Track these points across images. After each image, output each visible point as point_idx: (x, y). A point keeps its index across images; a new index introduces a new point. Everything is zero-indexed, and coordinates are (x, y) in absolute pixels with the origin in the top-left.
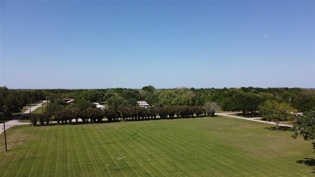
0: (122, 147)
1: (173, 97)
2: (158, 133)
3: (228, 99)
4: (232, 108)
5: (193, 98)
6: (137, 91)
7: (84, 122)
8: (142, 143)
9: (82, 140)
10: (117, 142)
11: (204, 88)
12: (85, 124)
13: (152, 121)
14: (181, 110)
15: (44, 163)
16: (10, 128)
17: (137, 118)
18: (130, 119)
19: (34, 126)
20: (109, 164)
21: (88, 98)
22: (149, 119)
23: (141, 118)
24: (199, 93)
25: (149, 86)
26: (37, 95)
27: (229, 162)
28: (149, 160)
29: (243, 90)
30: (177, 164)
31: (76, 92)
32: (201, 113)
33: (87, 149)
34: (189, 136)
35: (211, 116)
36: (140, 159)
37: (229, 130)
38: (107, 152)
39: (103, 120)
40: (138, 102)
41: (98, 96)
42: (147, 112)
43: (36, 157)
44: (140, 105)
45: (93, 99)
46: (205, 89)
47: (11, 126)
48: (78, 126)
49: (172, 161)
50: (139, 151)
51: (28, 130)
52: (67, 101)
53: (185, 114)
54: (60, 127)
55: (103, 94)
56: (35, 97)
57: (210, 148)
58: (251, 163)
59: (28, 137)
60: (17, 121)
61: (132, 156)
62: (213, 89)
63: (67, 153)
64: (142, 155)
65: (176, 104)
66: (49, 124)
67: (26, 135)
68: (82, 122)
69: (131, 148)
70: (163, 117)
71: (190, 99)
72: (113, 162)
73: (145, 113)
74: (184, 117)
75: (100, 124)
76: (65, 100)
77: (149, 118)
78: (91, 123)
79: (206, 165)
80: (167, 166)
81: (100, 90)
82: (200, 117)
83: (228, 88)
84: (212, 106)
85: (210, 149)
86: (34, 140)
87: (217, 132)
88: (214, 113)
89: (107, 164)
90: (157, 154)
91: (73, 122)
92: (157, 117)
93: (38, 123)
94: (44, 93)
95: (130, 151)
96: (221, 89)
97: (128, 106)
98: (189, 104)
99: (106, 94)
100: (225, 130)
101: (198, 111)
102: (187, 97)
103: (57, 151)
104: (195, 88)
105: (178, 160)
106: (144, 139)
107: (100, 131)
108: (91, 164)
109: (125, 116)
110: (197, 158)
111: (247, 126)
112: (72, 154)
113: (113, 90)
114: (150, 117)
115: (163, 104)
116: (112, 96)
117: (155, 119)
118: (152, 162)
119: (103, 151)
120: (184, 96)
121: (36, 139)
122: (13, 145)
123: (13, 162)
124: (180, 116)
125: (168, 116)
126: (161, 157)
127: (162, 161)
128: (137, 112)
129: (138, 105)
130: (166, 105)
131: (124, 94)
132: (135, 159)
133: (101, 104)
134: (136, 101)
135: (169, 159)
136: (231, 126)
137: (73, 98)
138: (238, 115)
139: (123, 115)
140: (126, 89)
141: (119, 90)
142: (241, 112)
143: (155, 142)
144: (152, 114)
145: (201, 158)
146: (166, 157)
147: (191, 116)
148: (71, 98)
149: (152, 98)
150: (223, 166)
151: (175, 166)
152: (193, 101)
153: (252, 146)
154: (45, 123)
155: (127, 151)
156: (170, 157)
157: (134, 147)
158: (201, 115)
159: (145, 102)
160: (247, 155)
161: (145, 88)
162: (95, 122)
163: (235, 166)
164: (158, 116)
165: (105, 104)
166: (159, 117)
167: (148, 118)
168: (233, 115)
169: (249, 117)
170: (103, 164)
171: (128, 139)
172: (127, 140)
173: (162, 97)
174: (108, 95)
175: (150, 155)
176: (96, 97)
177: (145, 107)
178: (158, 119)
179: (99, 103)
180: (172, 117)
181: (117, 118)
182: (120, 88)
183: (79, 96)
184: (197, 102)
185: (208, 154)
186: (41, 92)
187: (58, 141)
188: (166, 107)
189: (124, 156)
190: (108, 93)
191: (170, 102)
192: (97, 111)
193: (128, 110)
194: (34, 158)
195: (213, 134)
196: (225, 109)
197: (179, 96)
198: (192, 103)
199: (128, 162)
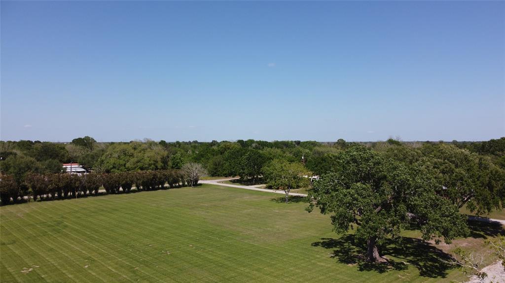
0: (33, 249)
1: (130, 156)
2: (103, 218)
3: (218, 158)
4: (225, 172)
5: (164, 157)
6: (61, 147)
8: (72, 239)
10: (22, 240)
11: (181, 141)
13: (90, 198)
14: (144, 177)
17: (63, 195)
18: (48, 196)
22: (85, 196)
23: (69, 194)
24: (174, 149)
25: (86, 137)
27: (219, 255)
28: (86, 267)
29: (240, 144)
30: (137, 268)
32: (176, 181)
34: (156, 220)
35: (194, 185)
36: (68, 268)
37: (220, 205)
40: (64, 167)
42: (81, 183)
44: (68, 170)
46: (184, 142)
49: (128, 263)
50: (67, 253)
53: (151, 185)
57: (192, 236)
58: (252, 252)
61: (53, 262)
62: (196, 142)
64: (72, 259)
65: (135, 168)
69: (51, 250)
70: (112, 189)
71: (159, 160)
72: (14, 278)
73: (77, 185)
74: (149, 190)
77: (85, 193)
79: (185, 264)
80: (119, 274)
82: (176, 187)
83: (219, 141)
84: (194, 169)
85: (192, 238)
87: (203, 211)
88: (196, 181)
90: (102, 254)
92: (100, 191)
95: (49, 255)
96: (208, 143)
97: (44, 174)
98: (157, 166)
100: (215, 206)
101: (172, 179)
102: (154, 156)
104: (168, 141)
105: (138, 262)
106: (76, 230)
109: (40, 192)
110: (171, 255)
111: (247, 198)
113: (11, 144)
114: (88, 192)
115: (111, 169)
116: (11, 156)
117: (97, 194)
118: (92, 270)
120: (148, 154)
124: (142, 187)
125: (121, 189)
126: (109, 260)
127: (111, 265)
128: (61, 185)
129: (65, 172)
130: (116, 171)
131: (35, 151)
132: (59, 267)
134: (60, 164)
135: (124, 261)
136: (223, 200)
138: (234, 182)
139: (33, 189)
140: (39, 142)
141: (26, 145)
142: (238, 178)
143: (96, 235)
144: (90, 186)
145: (178, 253)
146: (117, 258)
147: (160, 186)
149: (92, 158)
150: (211, 262)
151: (134, 272)
152: (163, 162)
153: (253, 228)
155: (43, 255)
156: (125, 258)
157: (56, 246)
158: (177, 184)
159: (77, 166)
160: (246, 242)
161: (78, 142)
163: (230, 261)
164: (101, 189)
166: (104, 191)
167: (83, 193)
168: (226, 182)
169: (248, 185)
171: (45, 234)
172: (41, 235)
173: (110, 156)
175: (89, 258)
177: (78, 174)
178: (102, 194)
180: (127, 191)
181: (22, 196)
182: (27, 140)
184: (170, 163)
185: (188, 246)
188: (117, 172)
189: (36, 264)
190: (2, 150)
191: (125, 165)
193: (44, 180)
195: (195, 213)
196: (214, 174)
197: (139, 154)
198: (161, 166)
199: (44, 274)
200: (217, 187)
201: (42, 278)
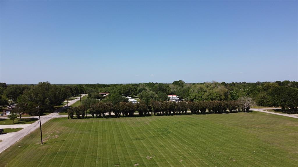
0: (152, 144)
1: (205, 91)
2: (190, 129)
3: (264, 94)
4: (269, 104)
5: (225, 92)
6: (167, 86)
7: (116, 116)
8: (173, 141)
9: (113, 135)
10: (148, 138)
11: (235, 82)
12: (118, 118)
13: (183, 116)
14: (213, 105)
15: (74, 159)
16: (50, 120)
17: (168, 113)
18: (161, 113)
19: (71, 119)
20: (138, 164)
21: (122, 92)
22: (180, 114)
23: (171, 112)
24: (232, 87)
25: (180, 80)
26: (78, 89)
28: (181, 161)
29: (277, 84)
31: (111, 87)
32: (235, 108)
33: (117, 145)
34: (223, 134)
35: (246, 112)
36: (171, 160)
37: (268, 128)
38: (137, 149)
39: (135, 114)
40: (169, 97)
41: (131, 90)
42: (177, 106)
43: (67, 152)
44: (171, 99)
45: (126, 93)
47: (52, 118)
48: (111, 120)
50: (170, 149)
51: (65, 122)
52: (103, 95)
53: (218, 110)
54: (94, 120)
55: (135, 89)
56: (75, 91)
57: (250, 149)
59: (64, 129)
60: (58, 113)
61: (162, 155)
62: (244, 83)
63: (97, 148)
64: (173, 154)
65: (208, 99)
66: (84, 117)
67: (63, 127)
68: (114, 115)
69: (162, 146)
70: (194, 111)
71: (222, 94)
72: (143, 161)
73: (176, 108)
74: (216, 113)
75: (132, 118)
76: (101, 94)
77: (180, 112)
78: (123, 116)
81: (133, 85)
82: (234, 112)
84: (247, 101)
85: (250, 151)
86: (68, 132)
87: (255, 131)
88: (248, 109)
89: (137, 163)
90: (190, 154)
91: (107, 116)
92: (188, 112)
93: (75, 116)
94: (84, 87)
97: (159, 101)
98: (221, 98)
99: (139, 89)
100: (264, 127)
101: (231, 107)
102: (219, 92)
103: (88, 146)
104: (226, 82)
106: (175, 135)
107: (131, 126)
108: (119, 162)
109: (156, 110)
112: (102, 150)
113: (145, 84)
115: (194, 99)
116: (144, 91)
117: (186, 114)
118: (184, 164)
119: (133, 148)
120: (215, 90)
121: (71, 132)
122: (49, 138)
123: (45, 156)
124: (212, 111)
125: (200, 111)
126: (195, 159)
127: (196, 163)
128: (168, 107)
129: (169, 100)
130: (197, 100)
131: (155, 88)
132: (166, 159)
133: (133, 98)
134: (167, 95)
135: (203, 161)
136: (270, 124)
137: (109, 92)
138: (276, 111)
139: (154, 109)
140: (157, 83)
141: (151, 85)
142: (280, 108)
143: (186, 140)
144: (183, 109)
145: (240, 161)
146: (199, 158)
147: (224, 111)
148: (106, 92)
149: (183, 92)
152: (225, 96)
154: (81, 116)
155: (157, 149)
156: (205, 159)
157: (164, 144)
159: (175, 97)
161: (175, 83)
162: (127, 116)
165: (137, 98)
166: (190, 112)
167: (178, 112)
168: (270, 111)
169: (289, 114)
170: (131, 163)
171: (159, 135)
172: (157, 136)
173: (193, 91)
174: (140, 89)
175: (182, 155)
176: (129, 91)
177: (176, 101)
178: (189, 114)
179: (131, 97)
180: (203, 113)
181: (148, 112)
182: (152, 82)
183: (114, 90)
184: (229, 96)
185: (248, 157)
186: (81, 87)
187: (91, 135)
189: (154, 155)
190: (141, 88)
191: (201, 97)
192: (129, 105)
193: (159, 104)
194: (66, 152)
195: (250, 132)
196: (261, 104)
197: (210, 90)
198: (224, 98)
199: (158, 162)
200: (264, 114)
201: (157, 164)
